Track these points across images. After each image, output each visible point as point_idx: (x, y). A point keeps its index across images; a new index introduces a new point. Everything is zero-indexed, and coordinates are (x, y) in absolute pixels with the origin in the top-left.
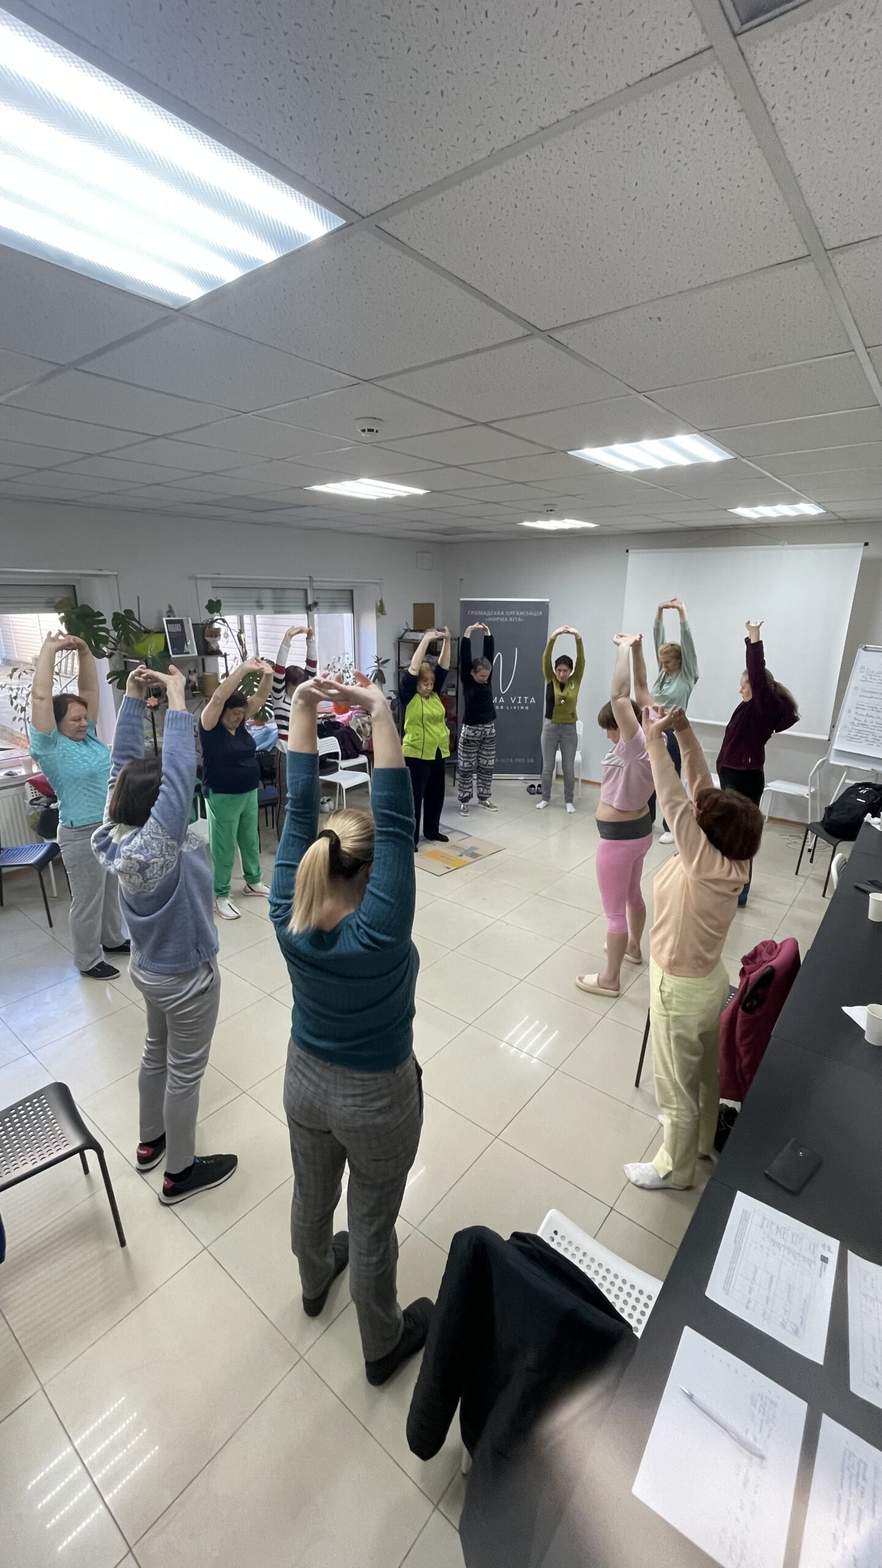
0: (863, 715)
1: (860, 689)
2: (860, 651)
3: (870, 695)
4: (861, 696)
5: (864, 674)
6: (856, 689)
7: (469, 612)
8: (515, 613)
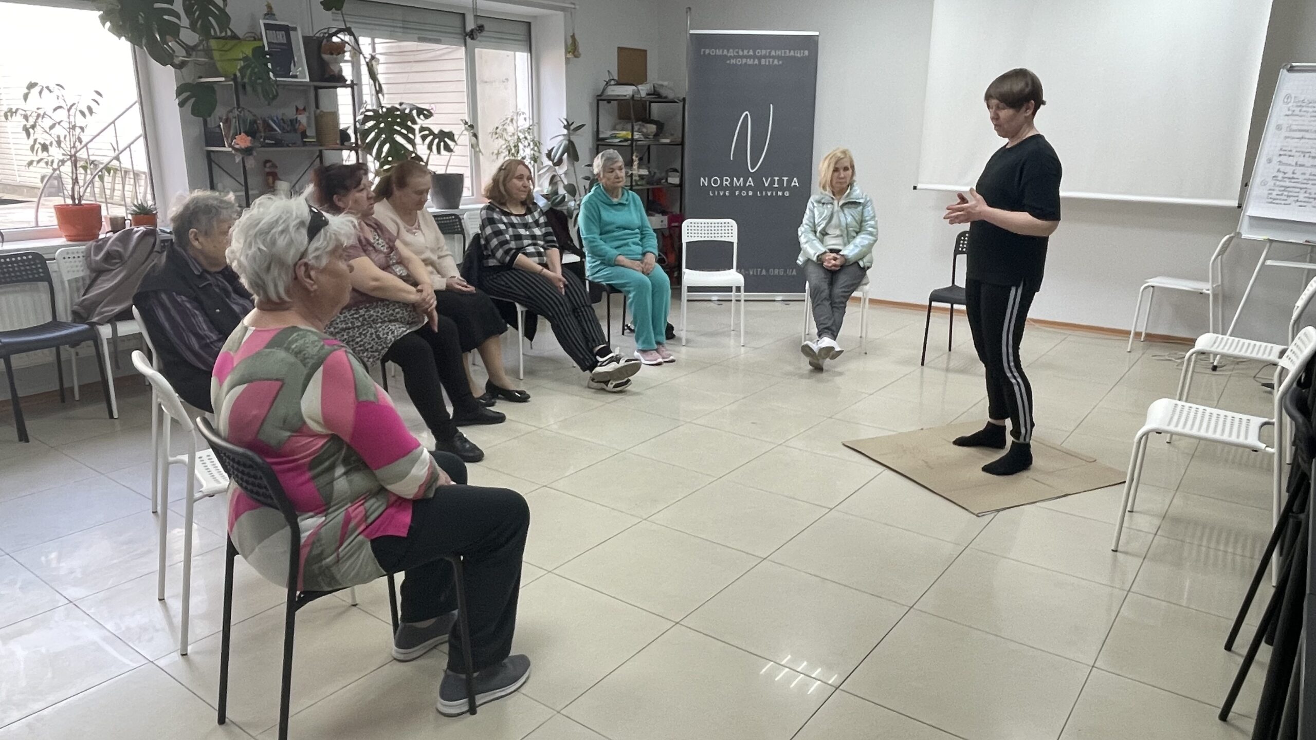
0: (1290, 165)
1: (1284, 127)
2: (1284, 73)
3: (1299, 134)
4: (1286, 137)
5: (1290, 105)
6: (1279, 127)
7: (703, 50)
8: (770, 53)
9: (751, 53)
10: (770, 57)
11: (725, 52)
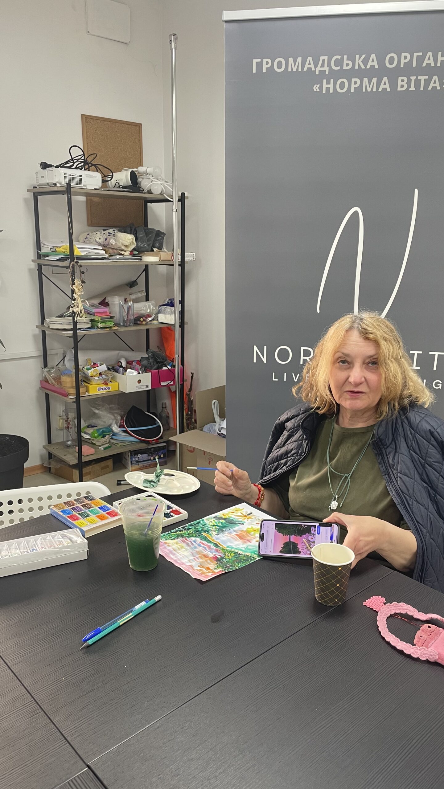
7: (255, 61)
8: (420, 60)
9: (373, 61)
10: (420, 70)
11: (310, 64)
